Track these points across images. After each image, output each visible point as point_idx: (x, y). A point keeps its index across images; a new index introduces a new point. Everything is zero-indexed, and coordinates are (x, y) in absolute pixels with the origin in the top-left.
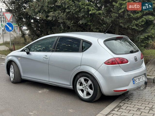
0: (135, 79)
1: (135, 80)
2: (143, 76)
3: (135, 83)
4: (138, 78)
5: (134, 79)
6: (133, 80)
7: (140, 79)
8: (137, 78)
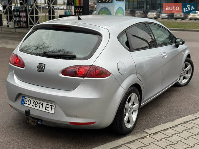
0: (28, 99)
1: (26, 100)
2: (50, 104)
3: (24, 105)
4: (34, 100)
5: (25, 98)
6: (23, 99)
7: (38, 105)
8: (32, 100)
